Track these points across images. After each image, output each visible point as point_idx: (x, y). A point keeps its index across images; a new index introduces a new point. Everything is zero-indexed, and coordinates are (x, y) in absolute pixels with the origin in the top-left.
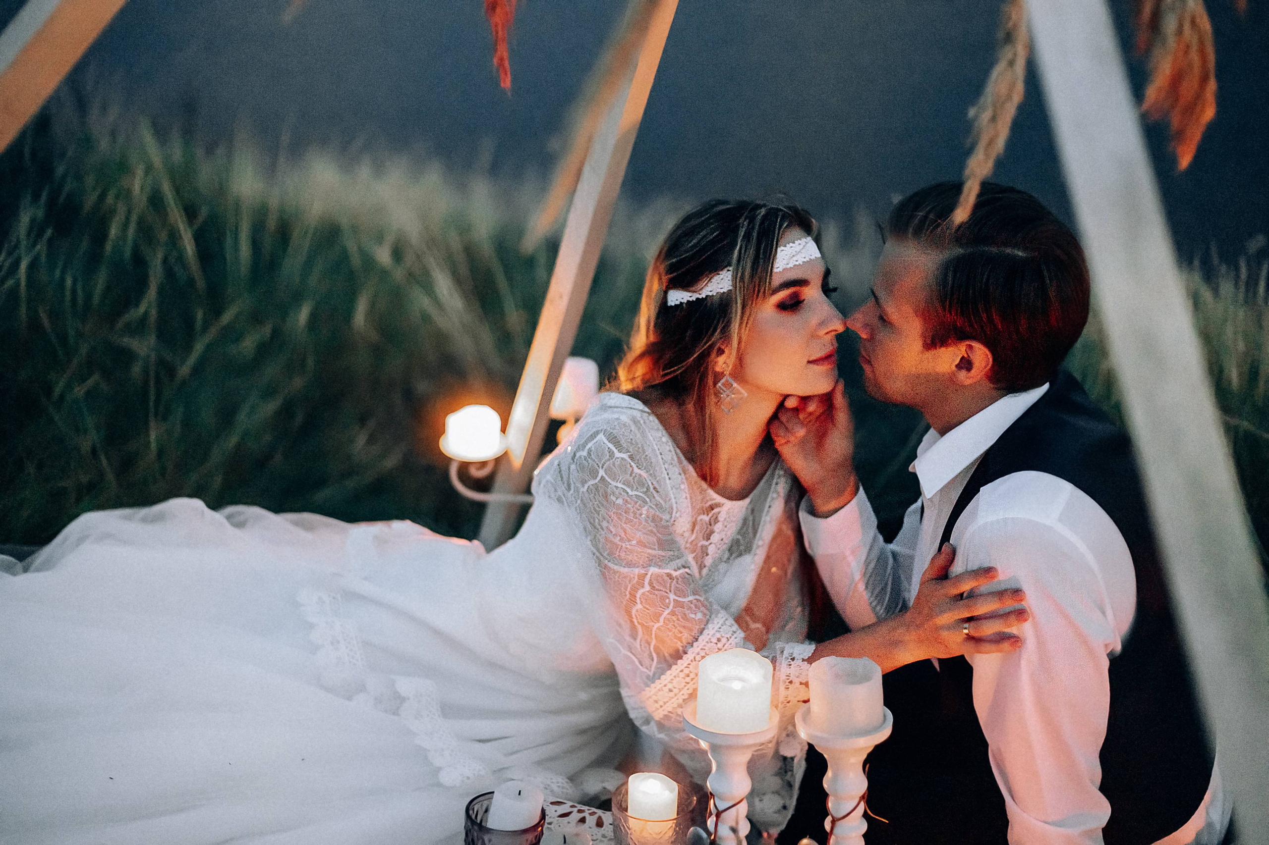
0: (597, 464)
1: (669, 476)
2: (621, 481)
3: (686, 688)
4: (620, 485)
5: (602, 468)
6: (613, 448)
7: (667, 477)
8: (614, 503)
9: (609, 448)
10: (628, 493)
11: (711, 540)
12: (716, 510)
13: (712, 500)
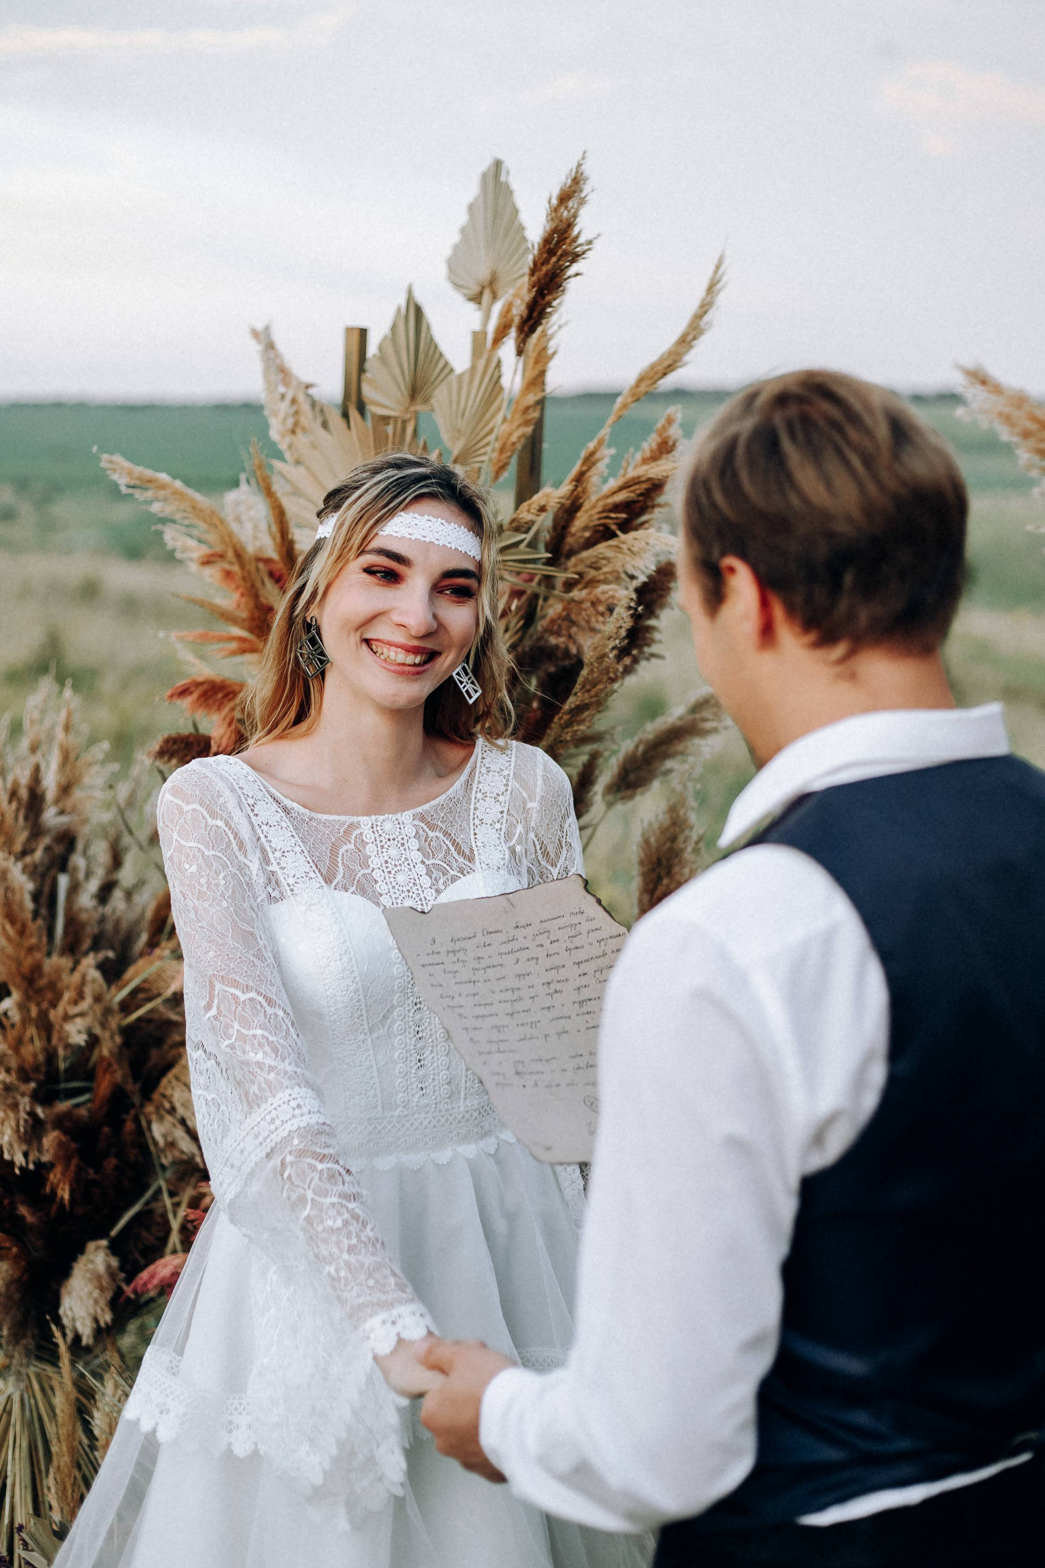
0: (171, 829)
2: (195, 840)
4: (194, 844)
5: (175, 830)
6: (181, 803)
8: (188, 872)
9: (176, 804)
10: (203, 853)
11: (372, 866)
12: (355, 833)
13: (343, 824)
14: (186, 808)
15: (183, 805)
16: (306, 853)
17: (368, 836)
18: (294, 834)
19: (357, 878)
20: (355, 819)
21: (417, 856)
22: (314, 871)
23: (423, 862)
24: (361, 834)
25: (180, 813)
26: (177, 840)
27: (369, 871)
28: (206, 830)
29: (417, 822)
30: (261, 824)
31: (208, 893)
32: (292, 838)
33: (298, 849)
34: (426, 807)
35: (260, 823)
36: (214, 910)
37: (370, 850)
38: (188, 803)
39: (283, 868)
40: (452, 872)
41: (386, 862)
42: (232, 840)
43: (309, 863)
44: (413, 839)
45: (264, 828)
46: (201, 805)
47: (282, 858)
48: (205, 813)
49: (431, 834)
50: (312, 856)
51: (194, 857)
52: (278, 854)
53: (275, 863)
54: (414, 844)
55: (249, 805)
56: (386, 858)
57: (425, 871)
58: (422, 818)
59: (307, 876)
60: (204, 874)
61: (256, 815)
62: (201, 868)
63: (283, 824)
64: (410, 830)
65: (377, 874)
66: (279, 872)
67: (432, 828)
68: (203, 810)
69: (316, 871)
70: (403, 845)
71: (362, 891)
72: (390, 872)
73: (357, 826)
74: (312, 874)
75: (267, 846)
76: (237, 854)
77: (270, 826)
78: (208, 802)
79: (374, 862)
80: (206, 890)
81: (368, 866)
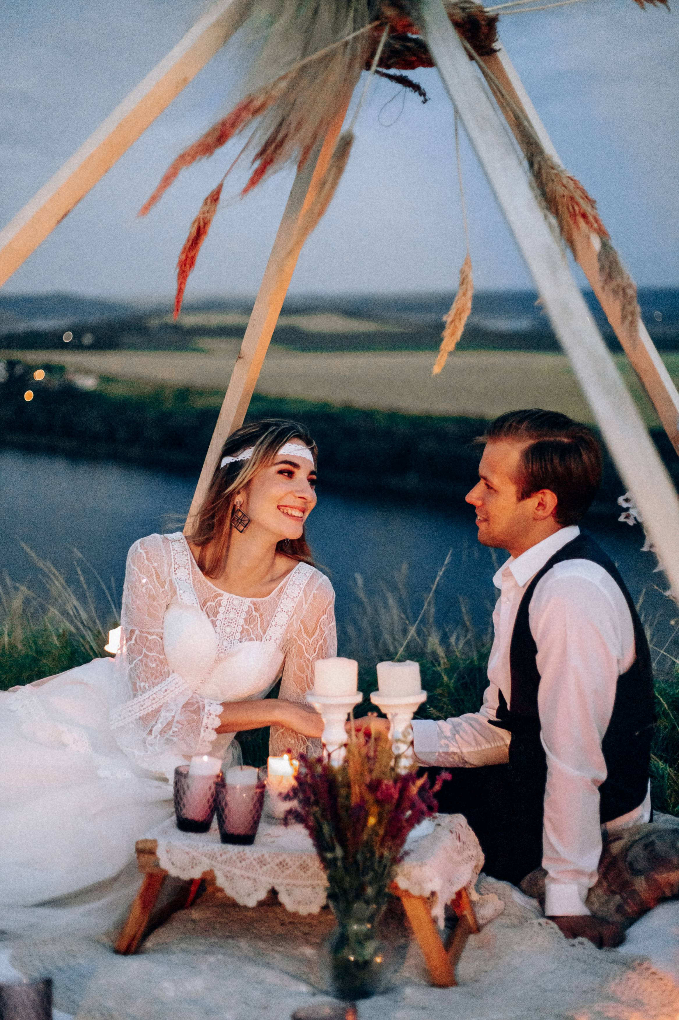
11: (218, 617)
12: (219, 598)
13: (215, 591)
16: (196, 596)
17: (224, 603)
18: (192, 586)
20: (222, 592)
21: (242, 621)
23: (242, 626)
24: (221, 600)
27: (215, 619)
29: (251, 605)
32: (190, 588)
33: (192, 593)
34: (259, 600)
37: (222, 610)
40: (252, 636)
41: (226, 619)
43: (195, 599)
44: (244, 613)
45: (178, 580)
49: (254, 613)
52: (182, 592)
54: (244, 615)
56: (227, 617)
57: (240, 631)
58: (254, 604)
63: (188, 581)
64: (246, 609)
67: (256, 610)
70: (238, 613)
72: (224, 624)
73: (221, 595)
74: (195, 605)
75: (177, 587)
77: (181, 580)
81: (216, 617)
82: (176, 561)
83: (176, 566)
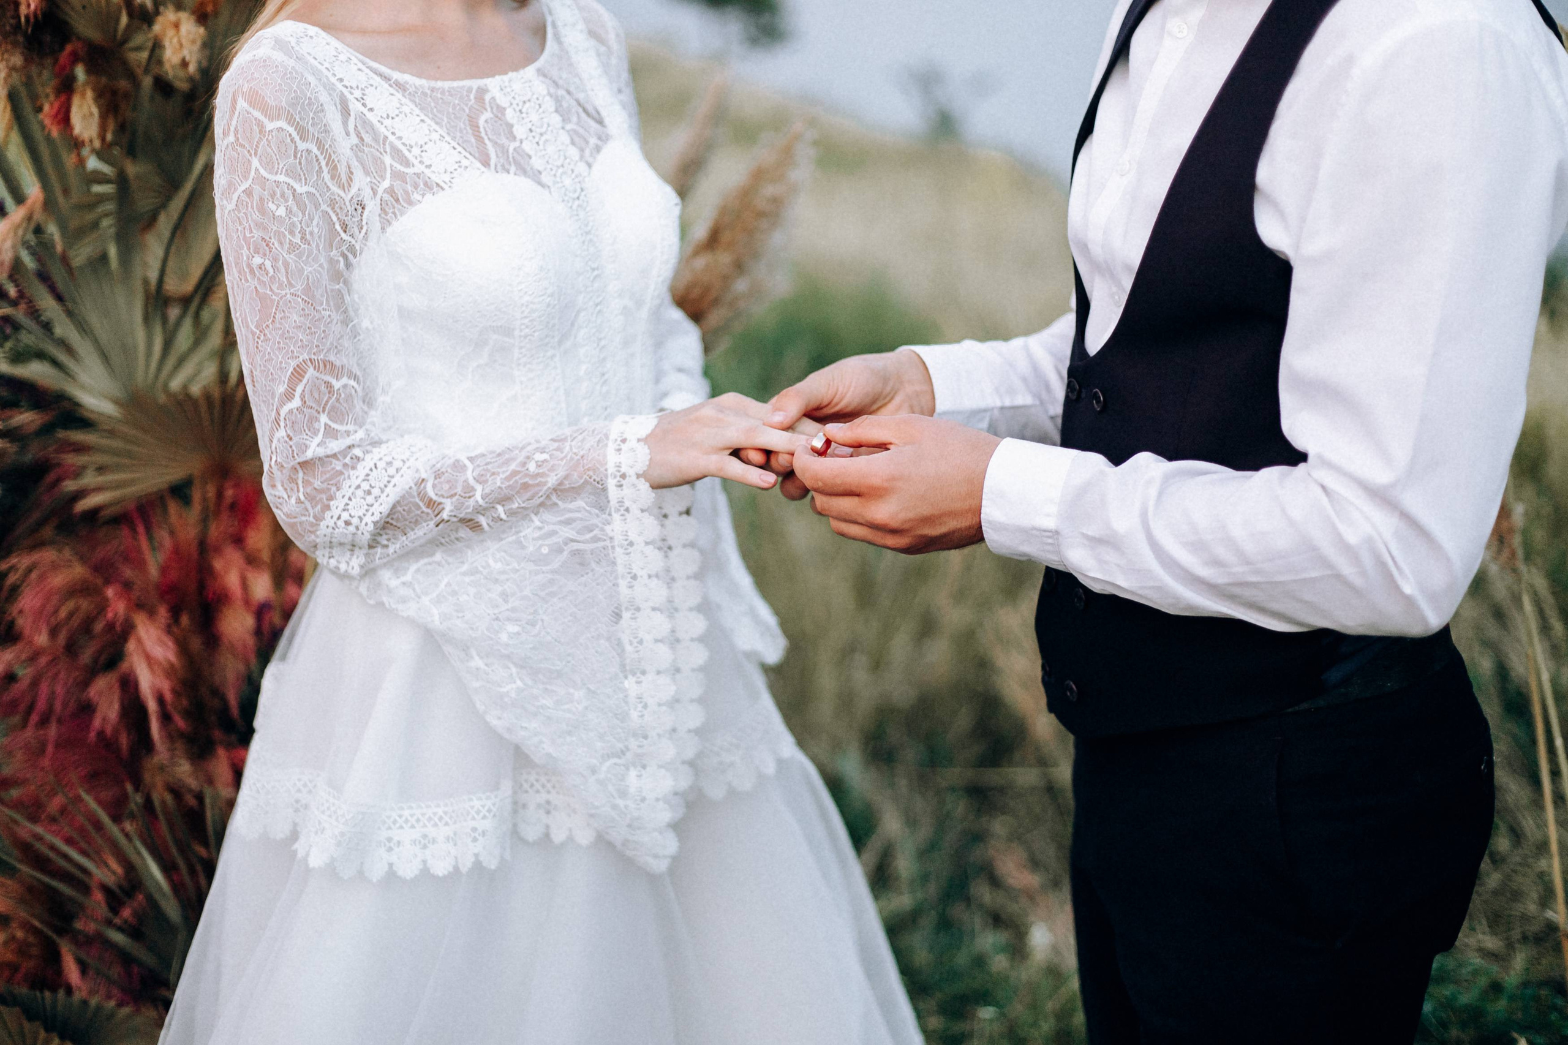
0: (249, 151)
1: (369, 107)
2: (282, 171)
3: (370, 513)
4: (282, 178)
5: (256, 154)
6: (262, 118)
7: (365, 111)
8: (274, 215)
9: (256, 119)
10: (295, 190)
11: (519, 137)
12: (487, 98)
13: (470, 90)
14: (270, 126)
15: (265, 121)
16: (448, 138)
17: (502, 100)
18: (423, 117)
19: (511, 156)
20: (480, 82)
21: (557, 121)
22: (465, 157)
23: (564, 128)
24: (493, 98)
25: (260, 132)
26: (257, 170)
27: (517, 144)
28: (295, 157)
29: (542, 78)
30: (381, 120)
31: (303, 246)
32: (422, 124)
33: (435, 136)
34: (541, 61)
35: (379, 118)
36: (310, 269)
37: (510, 116)
38: (271, 120)
39: (429, 166)
40: (592, 140)
41: (531, 127)
42: (324, 167)
43: (455, 149)
44: (547, 99)
45: (387, 122)
46: (289, 123)
47: (423, 154)
48: (294, 134)
49: (558, 92)
50: (454, 138)
51: (283, 195)
52: (416, 151)
53: (416, 162)
55: (357, 99)
56: (529, 125)
57: (569, 140)
59: (460, 167)
60: (295, 219)
61: (371, 110)
62: (291, 212)
63: (406, 109)
64: (541, 88)
65: (527, 147)
66: (427, 172)
67: (556, 84)
68: (291, 130)
69: (468, 155)
70: (540, 106)
71: (523, 170)
72: (539, 141)
73: (485, 89)
74: (465, 162)
75: (398, 144)
76: (329, 184)
77: (393, 118)
78: (298, 119)
79: (520, 131)
80: (299, 241)
81: (514, 138)
82: (346, 83)
83: (358, 93)
